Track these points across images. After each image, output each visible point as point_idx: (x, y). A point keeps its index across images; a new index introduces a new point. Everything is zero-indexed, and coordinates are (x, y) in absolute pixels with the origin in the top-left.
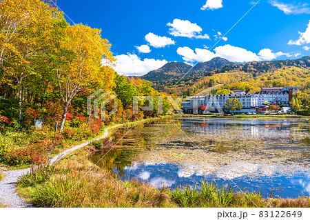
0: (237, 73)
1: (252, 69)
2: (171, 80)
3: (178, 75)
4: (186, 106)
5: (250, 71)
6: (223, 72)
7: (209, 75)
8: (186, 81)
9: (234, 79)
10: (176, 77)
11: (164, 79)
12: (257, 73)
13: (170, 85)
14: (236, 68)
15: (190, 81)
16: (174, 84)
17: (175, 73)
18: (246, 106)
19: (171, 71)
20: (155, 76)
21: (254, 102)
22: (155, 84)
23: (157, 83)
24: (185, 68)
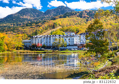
0: (75, 18)
1: (86, 15)
2: (26, 22)
3: (32, 18)
4: (28, 44)
5: (84, 17)
6: (65, 17)
7: (54, 19)
8: (36, 23)
9: (72, 23)
10: (30, 20)
11: (20, 21)
12: (89, 19)
13: (24, 26)
14: (75, 14)
15: (40, 23)
16: (27, 25)
17: (29, 17)
18: (71, 43)
19: (26, 15)
20: (12, 19)
21: (77, 41)
22: (12, 25)
23: (14, 24)
24: (37, 13)
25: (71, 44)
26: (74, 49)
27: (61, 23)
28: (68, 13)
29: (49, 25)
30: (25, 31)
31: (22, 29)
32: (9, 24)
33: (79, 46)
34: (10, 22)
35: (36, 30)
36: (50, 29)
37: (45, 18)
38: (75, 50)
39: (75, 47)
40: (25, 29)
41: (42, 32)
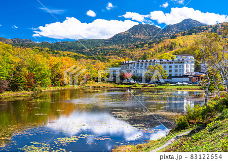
2: (138, 43)
3: (146, 37)
6: (190, 34)
7: (174, 37)
8: (150, 44)
10: (143, 40)
11: (130, 42)
13: (133, 48)
14: (205, 30)
15: (154, 44)
16: (137, 47)
17: (143, 36)
18: (178, 73)
19: (139, 34)
20: (121, 39)
21: (189, 69)
22: (121, 48)
23: (122, 46)
24: (153, 31)
25: (178, 75)
26: (182, 82)
27: (182, 42)
28: (195, 28)
29: (164, 46)
30: (134, 54)
31: (131, 52)
32: (116, 46)
33: (192, 78)
34: (118, 44)
35: (145, 53)
36: (166, 51)
37: (164, 36)
38: (184, 85)
39: (184, 79)
40: (133, 52)
41: (154, 56)
